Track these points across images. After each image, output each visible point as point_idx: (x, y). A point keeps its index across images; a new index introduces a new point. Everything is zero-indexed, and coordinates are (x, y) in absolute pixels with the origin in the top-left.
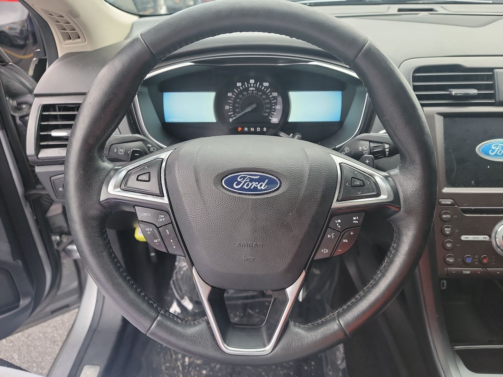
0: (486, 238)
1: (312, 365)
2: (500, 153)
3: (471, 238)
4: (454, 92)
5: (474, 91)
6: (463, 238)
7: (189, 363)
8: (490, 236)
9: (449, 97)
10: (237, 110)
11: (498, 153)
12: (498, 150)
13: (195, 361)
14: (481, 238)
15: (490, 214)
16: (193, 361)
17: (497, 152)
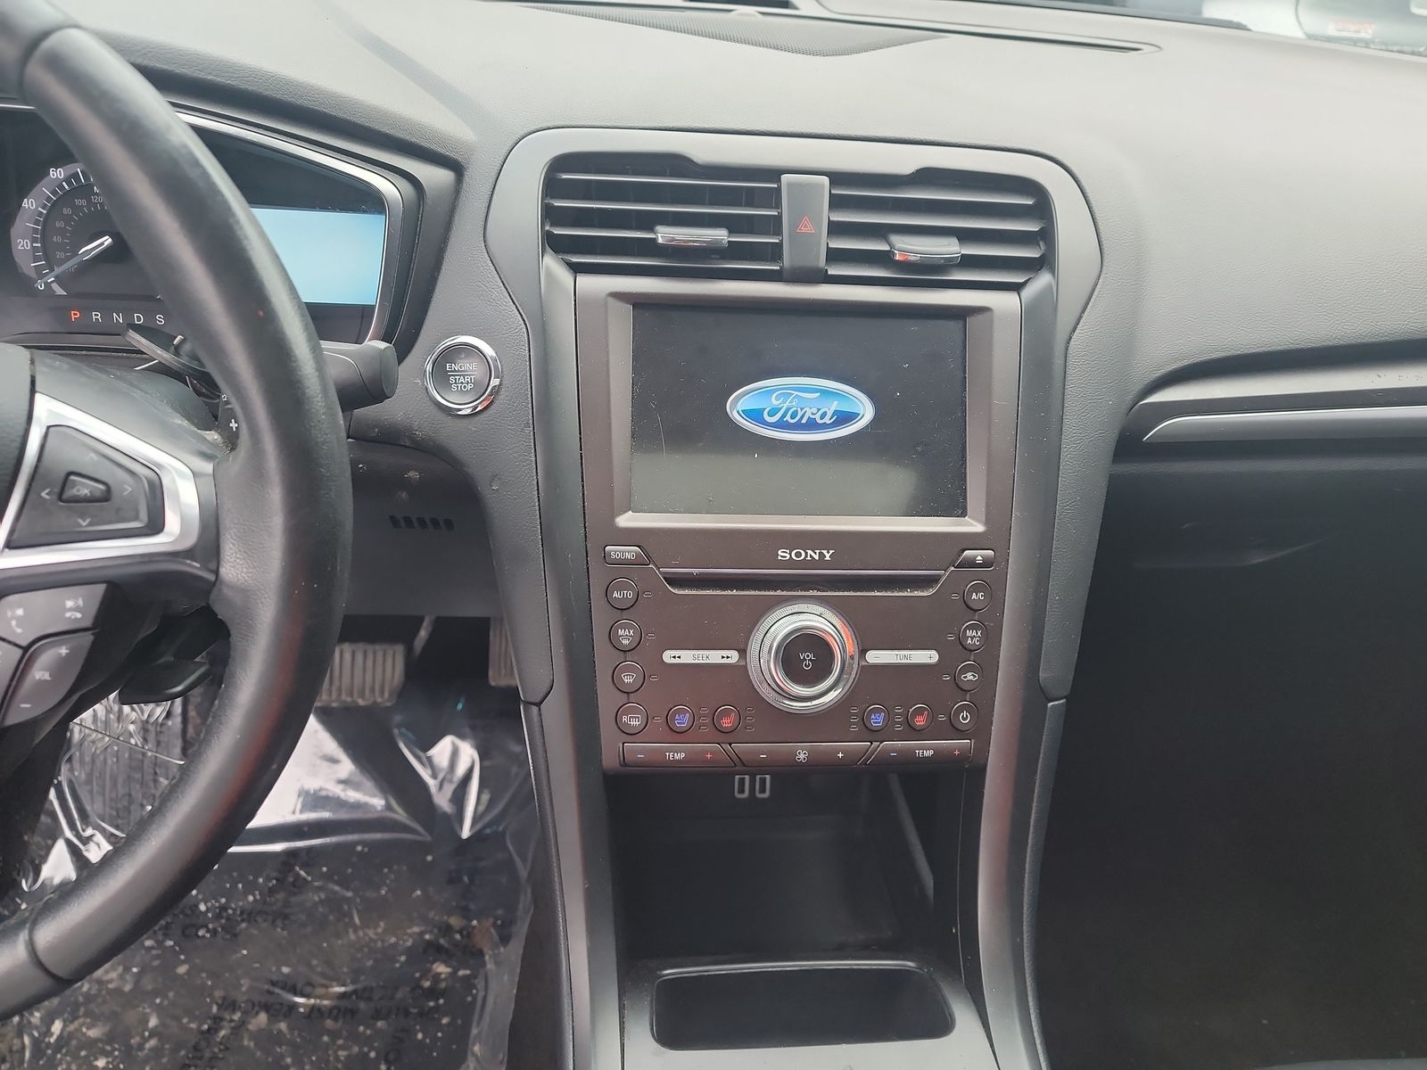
0: (733, 656)
1: (440, 1027)
2: (792, 418)
3: (688, 657)
4: (663, 234)
5: (721, 235)
6: (668, 656)
7: (60, 1037)
8: (743, 652)
9: (650, 248)
10: (60, 255)
11: (788, 418)
12: (788, 410)
13: (84, 1030)
14: (715, 657)
15: (748, 589)
16: (78, 1030)
17: (784, 416)
